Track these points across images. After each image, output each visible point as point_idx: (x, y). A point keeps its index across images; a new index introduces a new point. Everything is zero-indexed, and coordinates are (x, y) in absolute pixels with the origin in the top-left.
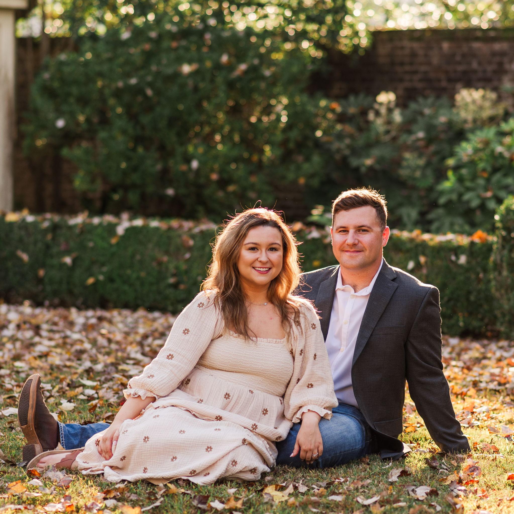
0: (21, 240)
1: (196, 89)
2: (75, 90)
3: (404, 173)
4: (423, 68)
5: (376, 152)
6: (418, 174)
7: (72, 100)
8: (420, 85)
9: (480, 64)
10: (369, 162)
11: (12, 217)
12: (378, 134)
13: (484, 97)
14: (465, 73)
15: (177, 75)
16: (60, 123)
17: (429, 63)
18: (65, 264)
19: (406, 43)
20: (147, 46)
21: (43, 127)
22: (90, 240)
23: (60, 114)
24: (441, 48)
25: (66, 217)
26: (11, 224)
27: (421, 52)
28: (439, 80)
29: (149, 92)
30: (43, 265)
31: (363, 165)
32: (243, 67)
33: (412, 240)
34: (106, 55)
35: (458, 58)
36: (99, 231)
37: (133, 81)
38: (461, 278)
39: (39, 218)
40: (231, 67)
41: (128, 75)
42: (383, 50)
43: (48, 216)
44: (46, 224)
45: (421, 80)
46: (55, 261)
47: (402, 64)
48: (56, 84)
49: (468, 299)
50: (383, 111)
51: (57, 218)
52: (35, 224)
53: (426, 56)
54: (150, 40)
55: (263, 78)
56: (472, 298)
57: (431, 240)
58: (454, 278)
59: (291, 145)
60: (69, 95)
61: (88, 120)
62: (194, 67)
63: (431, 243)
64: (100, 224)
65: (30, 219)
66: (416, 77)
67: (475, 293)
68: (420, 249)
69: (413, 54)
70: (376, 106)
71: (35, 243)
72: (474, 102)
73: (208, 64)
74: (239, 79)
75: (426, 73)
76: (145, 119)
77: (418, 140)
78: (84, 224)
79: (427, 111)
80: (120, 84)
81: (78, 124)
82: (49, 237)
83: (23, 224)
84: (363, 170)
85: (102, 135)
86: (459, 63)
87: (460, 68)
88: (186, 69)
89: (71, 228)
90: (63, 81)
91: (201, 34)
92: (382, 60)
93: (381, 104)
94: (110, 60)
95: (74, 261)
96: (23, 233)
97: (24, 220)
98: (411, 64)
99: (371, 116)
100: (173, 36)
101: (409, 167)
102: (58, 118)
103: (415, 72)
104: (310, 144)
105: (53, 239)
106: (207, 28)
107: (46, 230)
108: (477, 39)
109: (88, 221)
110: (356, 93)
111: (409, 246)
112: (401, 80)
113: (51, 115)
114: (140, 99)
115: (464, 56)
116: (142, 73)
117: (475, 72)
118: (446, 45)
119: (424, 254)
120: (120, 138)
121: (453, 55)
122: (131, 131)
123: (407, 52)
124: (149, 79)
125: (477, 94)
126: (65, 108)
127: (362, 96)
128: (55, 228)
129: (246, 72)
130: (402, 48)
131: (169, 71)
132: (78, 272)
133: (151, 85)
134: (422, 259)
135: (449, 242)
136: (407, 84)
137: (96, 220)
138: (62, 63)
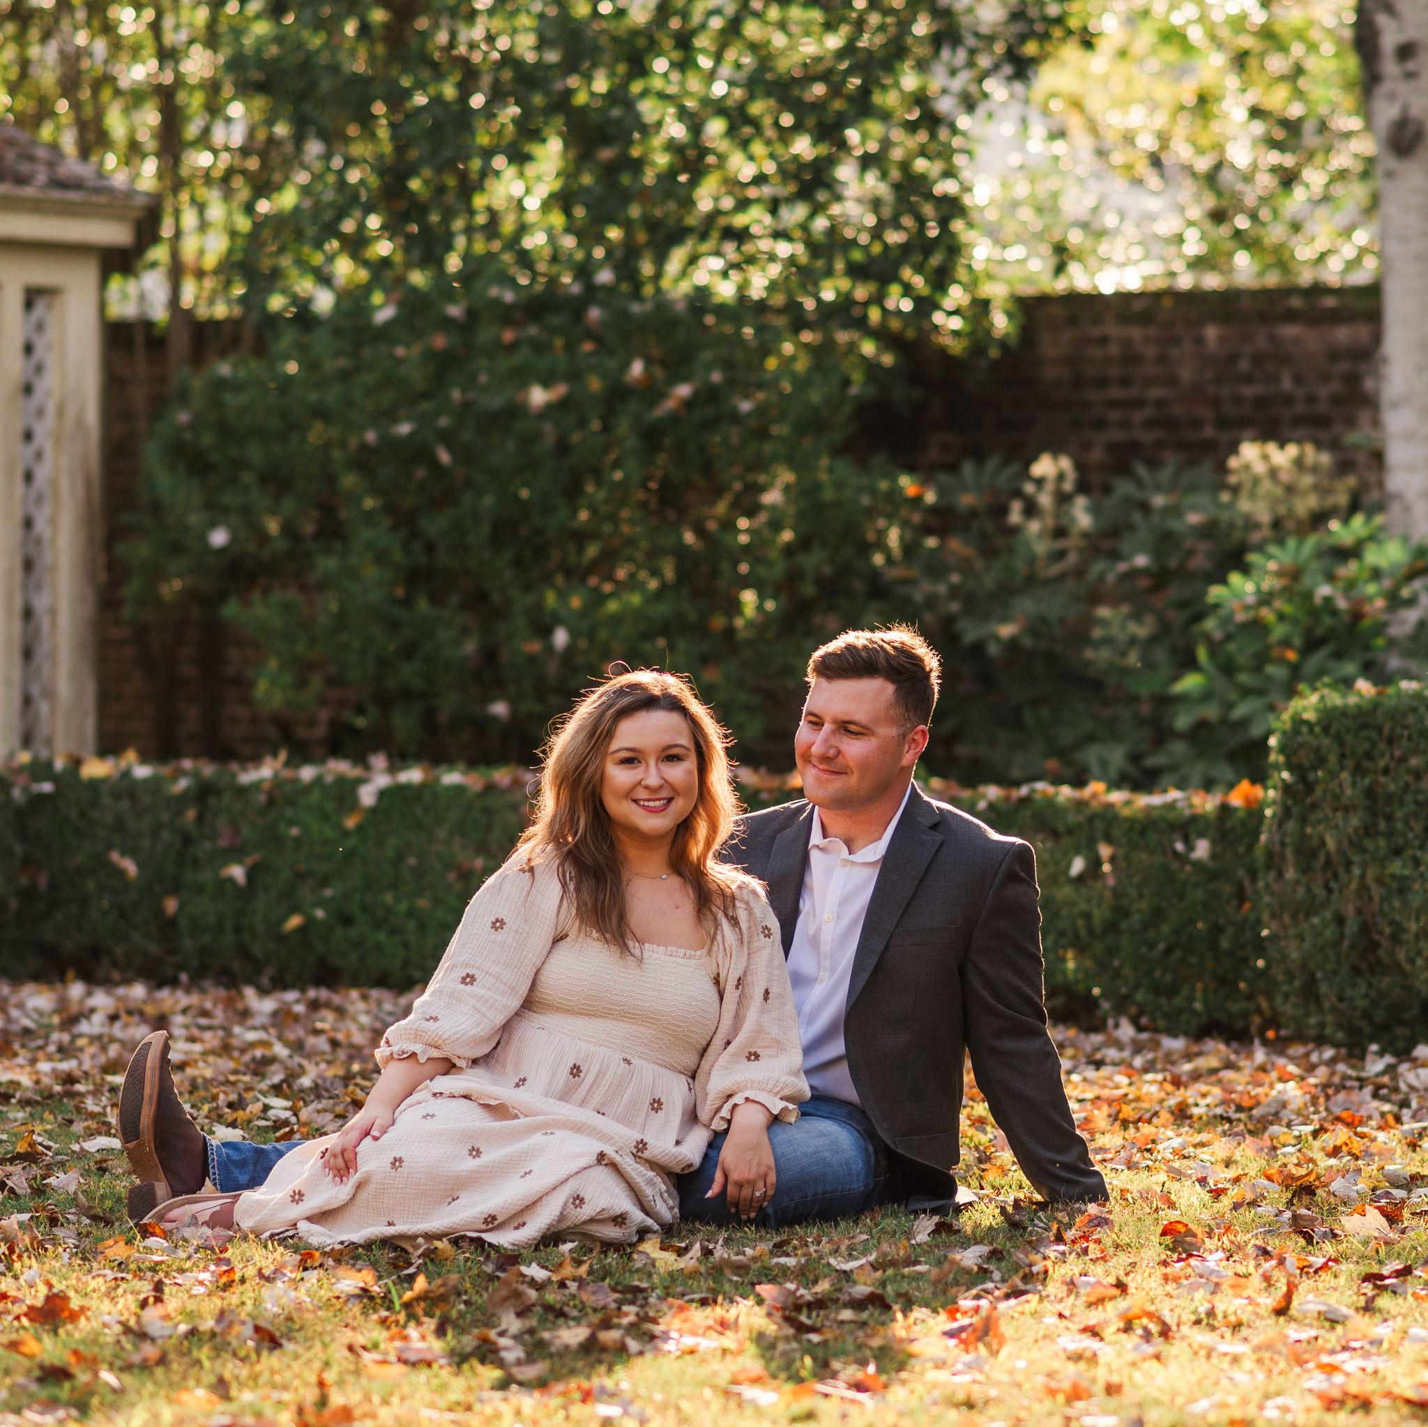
0: (119, 826)
1: (563, 447)
2: (254, 453)
3: (1098, 657)
4: (1156, 393)
5: (1026, 606)
6: (1133, 659)
7: (247, 478)
8: (1146, 437)
9: (1298, 380)
10: (1007, 630)
11: (96, 769)
12: (1032, 560)
13: (1299, 463)
14: (1261, 402)
15: (516, 411)
16: (219, 538)
17: (1172, 381)
18: (231, 880)
19: (1113, 330)
20: (440, 341)
21: (177, 549)
22: (292, 823)
23: (216, 513)
24: (1200, 341)
25: (234, 766)
26: (94, 784)
27: (1151, 351)
28: (1197, 424)
29: (444, 457)
30: (176, 888)
31: (996, 638)
32: (684, 390)
33: (1080, 804)
34: (334, 364)
35: (1244, 365)
36: (315, 797)
37: (404, 429)
38: (1199, 894)
39: (165, 770)
40: (652, 392)
41: (391, 416)
42: (1053, 347)
43: (187, 764)
44: (182, 784)
45: (1149, 424)
46: (205, 876)
47: (1102, 383)
48: (207, 440)
49: (1214, 946)
50: (1045, 500)
51: (208, 770)
52: (153, 785)
53: (1162, 360)
54: (447, 323)
55: (736, 417)
56: (1225, 944)
57: (1128, 803)
58: (1181, 897)
59: (808, 590)
60: (240, 464)
61: (288, 530)
62: (561, 390)
63: (1126, 812)
64: (318, 781)
65: (142, 772)
66: (1138, 416)
67: (1230, 931)
68: (1098, 824)
69: (1131, 359)
70: (1029, 488)
71: (155, 833)
72: (1273, 473)
73: (595, 384)
74: (674, 419)
75: (1160, 404)
76: (435, 525)
77: (1134, 573)
78: (277, 782)
79: (1159, 501)
80: (371, 436)
81: (263, 538)
82: (191, 814)
83: (125, 786)
84: (993, 649)
85: (327, 564)
86: (1248, 379)
87: (1249, 391)
88: (538, 396)
89: (243, 792)
90: (225, 431)
91: (577, 308)
92: (1050, 373)
93: (1040, 482)
94: (345, 376)
95: (251, 874)
96: (125, 805)
97: (126, 774)
98: (1125, 382)
99: (1015, 515)
100: (506, 315)
101: (1107, 641)
102: (213, 525)
103: (1138, 403)
104: (859, 586)
105: (200, 819)
106: (592, 292)
107: (182, 800)
108: (1291, 316)
109: (287, 773)
110: (979, 456)
111: (1072, 819)
112: (1100, 424)
113: (194, 519)
114: (421, 473)
115: (1258, 359)
116: (426, 406)
117: (1288, 400)
118: (1211, 333)
119: (1109, 840)
120: (372, 572)
121: (1233, 358)
122: (397, 555)
123: (1114, 349)
124: (443, 422)
125: (1283, 456)
126: (227, 498)
127: (993, 463)
128: (204, 792)
129: (689, 404)
130: (1104, 340)
131: (496, 402)
132: (261, 901)
133: (447, 438)
134: (1105, 851)
135: (1171, 806)
136: (1117, 435)
137: (307, 773)
138: (221, 384)
